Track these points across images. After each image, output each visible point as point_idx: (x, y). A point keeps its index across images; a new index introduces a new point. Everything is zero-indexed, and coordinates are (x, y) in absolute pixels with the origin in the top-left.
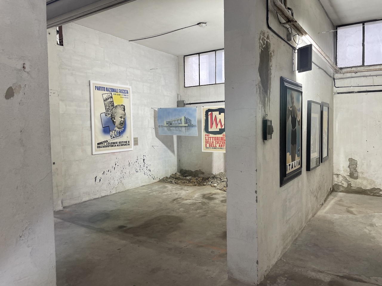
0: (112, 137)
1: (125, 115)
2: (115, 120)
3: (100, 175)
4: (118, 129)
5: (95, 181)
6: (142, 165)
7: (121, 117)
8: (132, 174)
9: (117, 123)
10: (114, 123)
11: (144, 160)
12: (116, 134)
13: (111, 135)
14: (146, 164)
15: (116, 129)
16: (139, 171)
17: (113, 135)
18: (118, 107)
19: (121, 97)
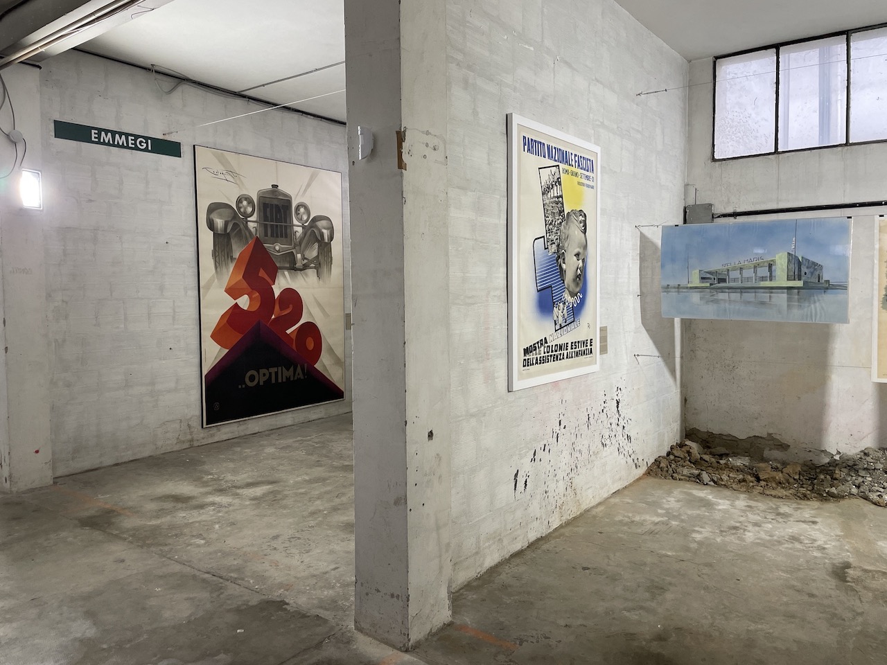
0: (558, 327)
1: (585, 247)
2: (564, 266)
3: (526, 467)
4: (570, 297)
5: (515, 489)
6: (614, 421)
7: (577, 255)
8: (594, 452)
9: (569, 276)
10: (562, 272)
11: (618, 403)
12: (566, 316)
13: (555, 318)
14: (622, 416)
15: (567, 296)
16: (608, 442)
17: (561, 320)
18: (573, 217)
19: (579, 183)
